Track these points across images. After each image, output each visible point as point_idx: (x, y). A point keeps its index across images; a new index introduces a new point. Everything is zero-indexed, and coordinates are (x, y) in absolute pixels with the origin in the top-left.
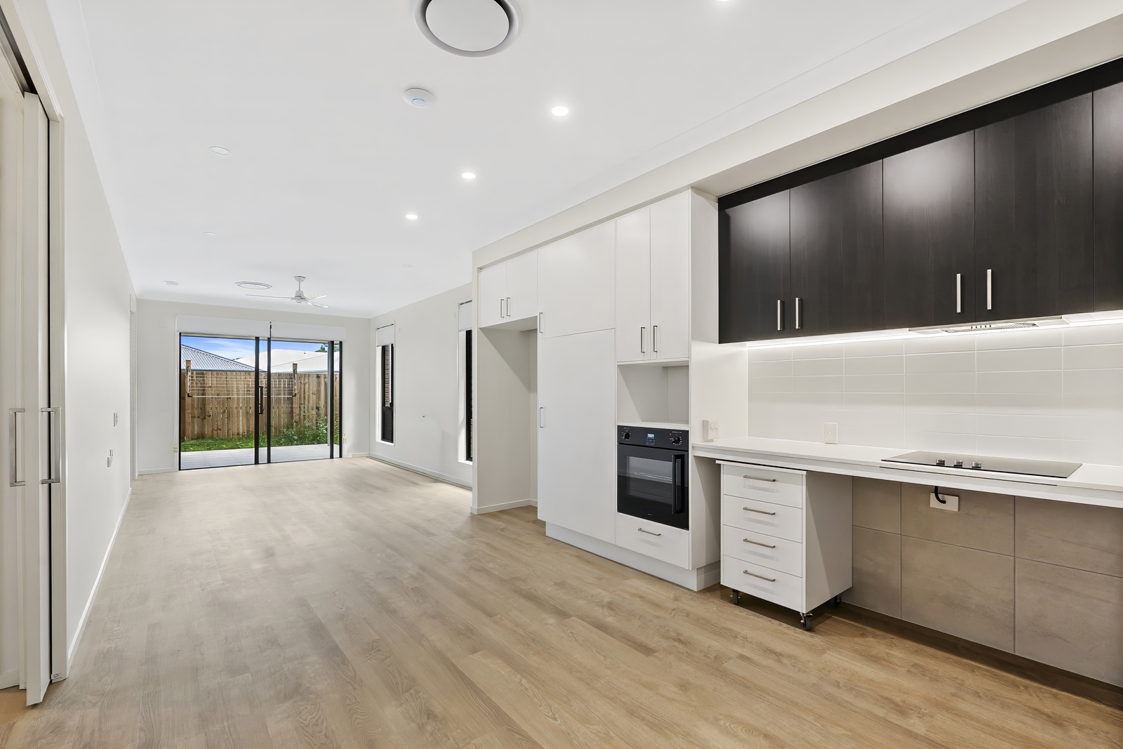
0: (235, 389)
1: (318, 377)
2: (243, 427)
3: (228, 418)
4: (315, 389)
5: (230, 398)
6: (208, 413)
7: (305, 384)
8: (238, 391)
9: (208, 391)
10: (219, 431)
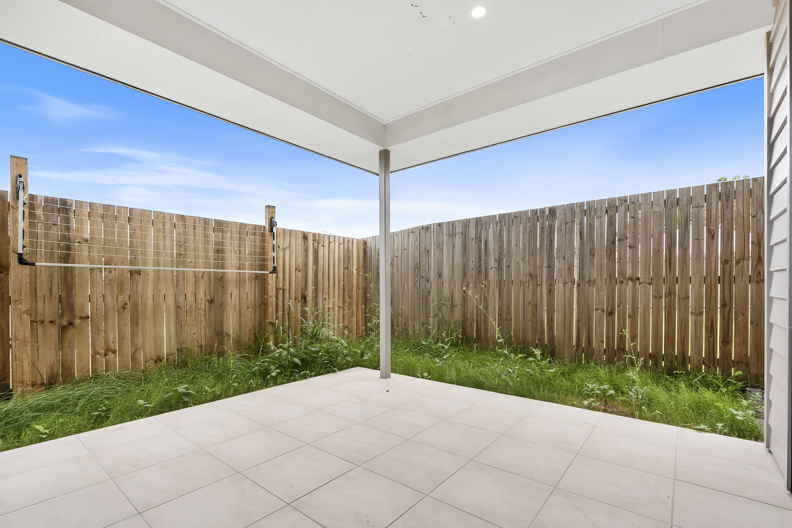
0: (151, 250)
1: (305, 237)
2: (169, 341)
3: (135, 322)
4: (300, 260)
5: (139, 272)
6: (83, 309)
7: (284, 249)
8: (157, 254)
9: (81, 251)
10: (111, 356)
